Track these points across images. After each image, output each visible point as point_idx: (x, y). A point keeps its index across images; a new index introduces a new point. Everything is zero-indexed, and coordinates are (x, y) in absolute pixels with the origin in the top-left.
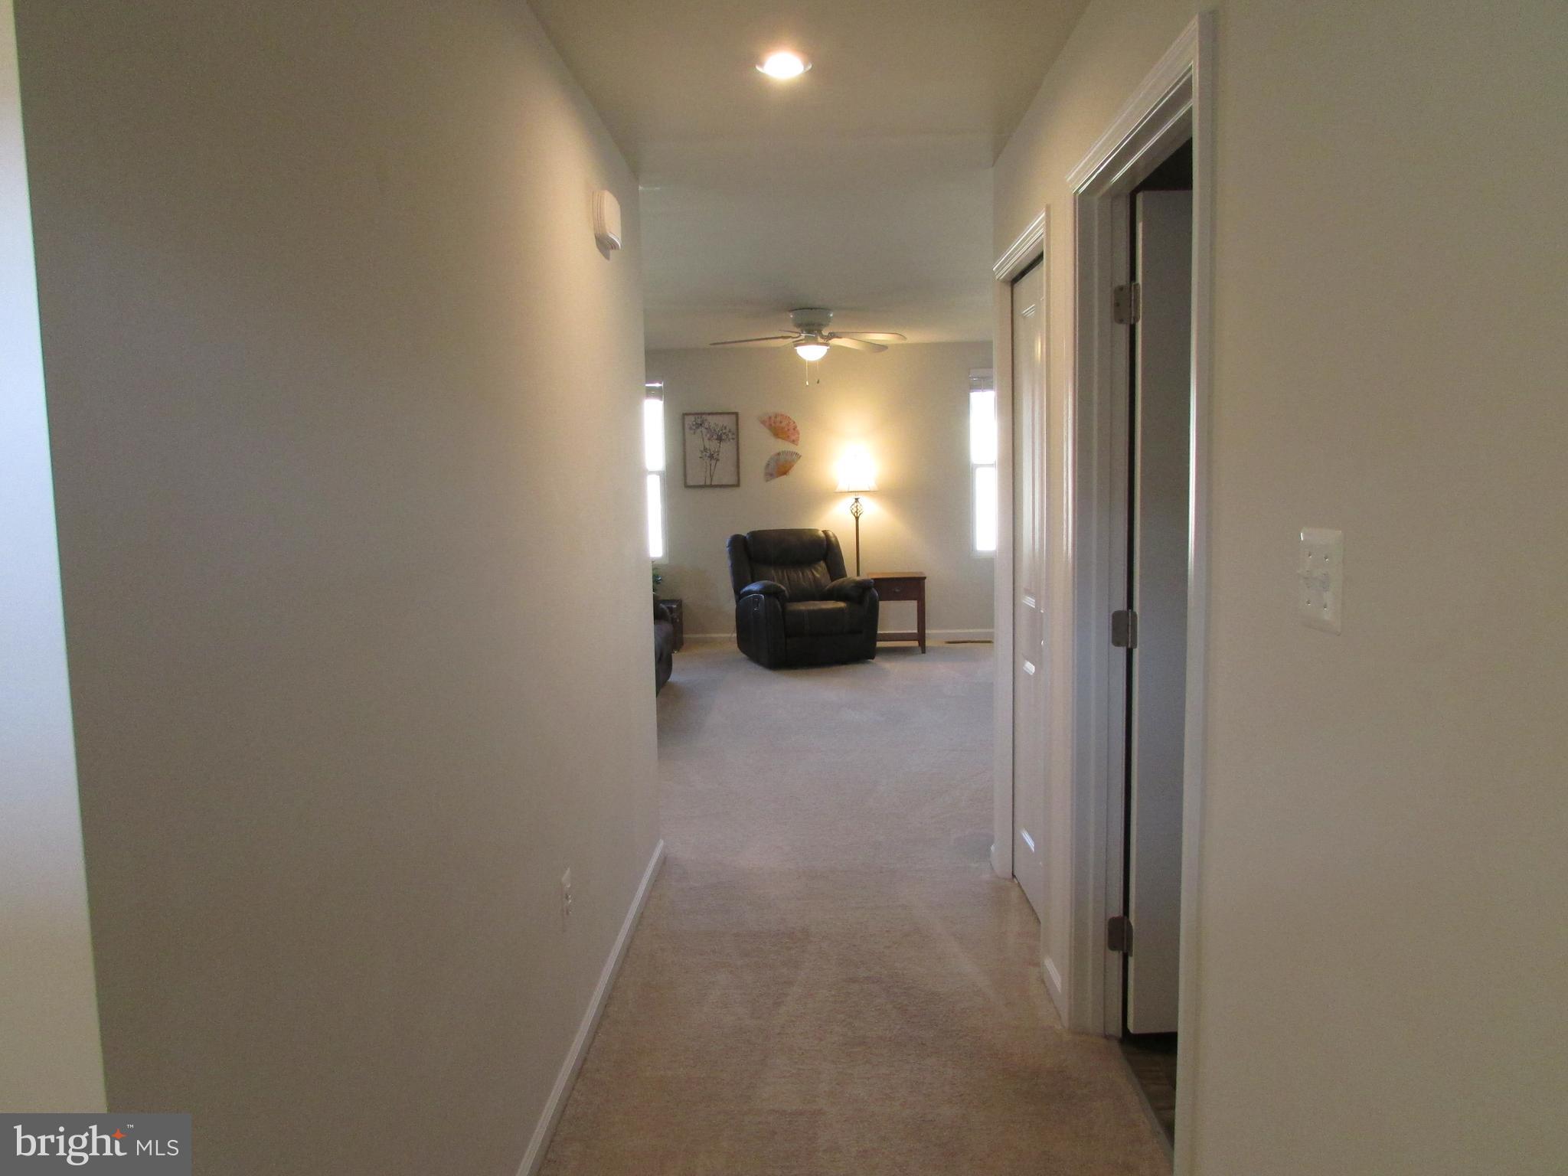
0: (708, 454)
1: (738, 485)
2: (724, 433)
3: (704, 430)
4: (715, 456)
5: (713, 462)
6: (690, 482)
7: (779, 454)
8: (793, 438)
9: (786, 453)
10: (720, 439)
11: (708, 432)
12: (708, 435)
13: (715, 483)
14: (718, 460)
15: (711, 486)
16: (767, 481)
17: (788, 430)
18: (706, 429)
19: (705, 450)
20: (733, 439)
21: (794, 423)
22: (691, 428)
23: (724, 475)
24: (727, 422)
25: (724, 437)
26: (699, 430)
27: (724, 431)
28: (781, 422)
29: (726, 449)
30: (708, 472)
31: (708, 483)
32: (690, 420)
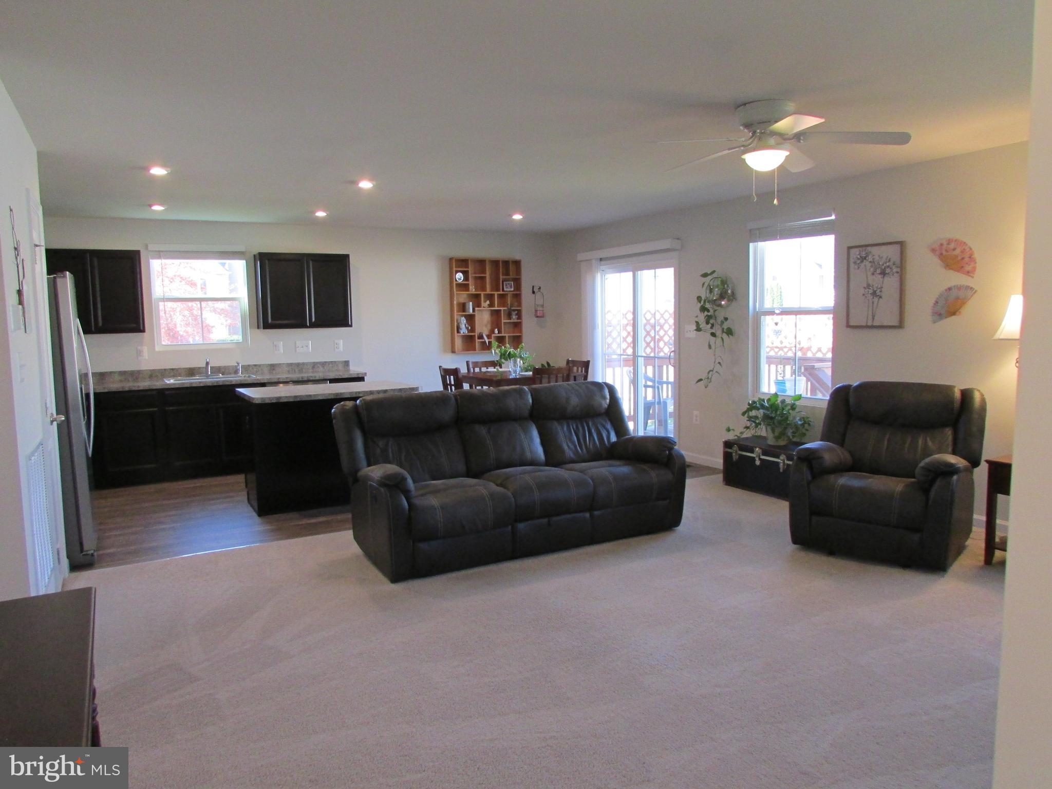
0: (871, 291)
1: (900, 326)
2: (888, 267)
3: (868, 265)
4: (878, 293)
5: (876, 299)
6: (852, 324)
7: (950, 289)
8: (968, 268)
9: (959, 288)
10: (883, 273)
11: (872, 266)
12: (872, 269)
13: (875, 324)
14: (881, 297)
15: (873, 327)
16: (934, 322)
17: (963, 259)
18: (870, 262)
19: (868, 286)
20: (897, 272)
21: (971, 249)
22: (855, 263)
23: (886, 313)
24: (891, 253)
25: (888, 271)
26: (862, 265)
27: (888, 264)
28: (954, 249)
29: (890, 284)
30: (870, 313)
31: (870, 324)
32: (855, 253)
